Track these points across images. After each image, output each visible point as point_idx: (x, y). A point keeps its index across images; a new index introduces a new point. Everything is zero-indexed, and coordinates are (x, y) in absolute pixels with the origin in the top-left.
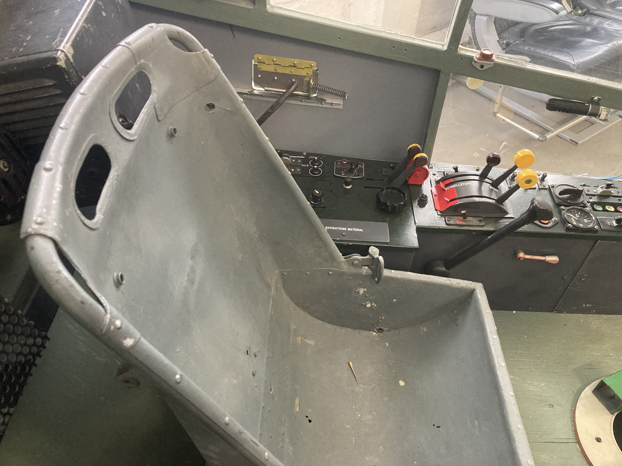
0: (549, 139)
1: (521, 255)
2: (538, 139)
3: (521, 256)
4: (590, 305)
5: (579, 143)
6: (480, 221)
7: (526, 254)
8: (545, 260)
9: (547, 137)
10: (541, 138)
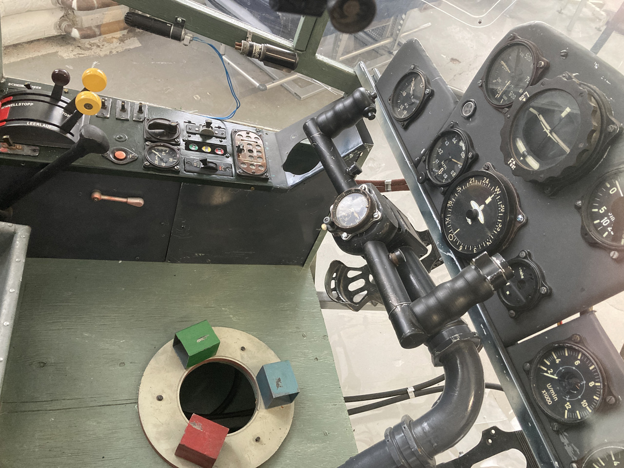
0: (269, 89)
1: (97, 195)
2: (259, 88)
3: (97, 197)
4: (203, 255)
5: (302, 97)
6: (34, 151)
7: (103, 194)
8: (127, 201)
9: (267, 86)
10: (261, 87)
